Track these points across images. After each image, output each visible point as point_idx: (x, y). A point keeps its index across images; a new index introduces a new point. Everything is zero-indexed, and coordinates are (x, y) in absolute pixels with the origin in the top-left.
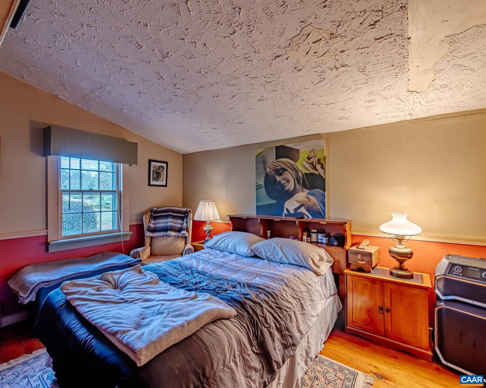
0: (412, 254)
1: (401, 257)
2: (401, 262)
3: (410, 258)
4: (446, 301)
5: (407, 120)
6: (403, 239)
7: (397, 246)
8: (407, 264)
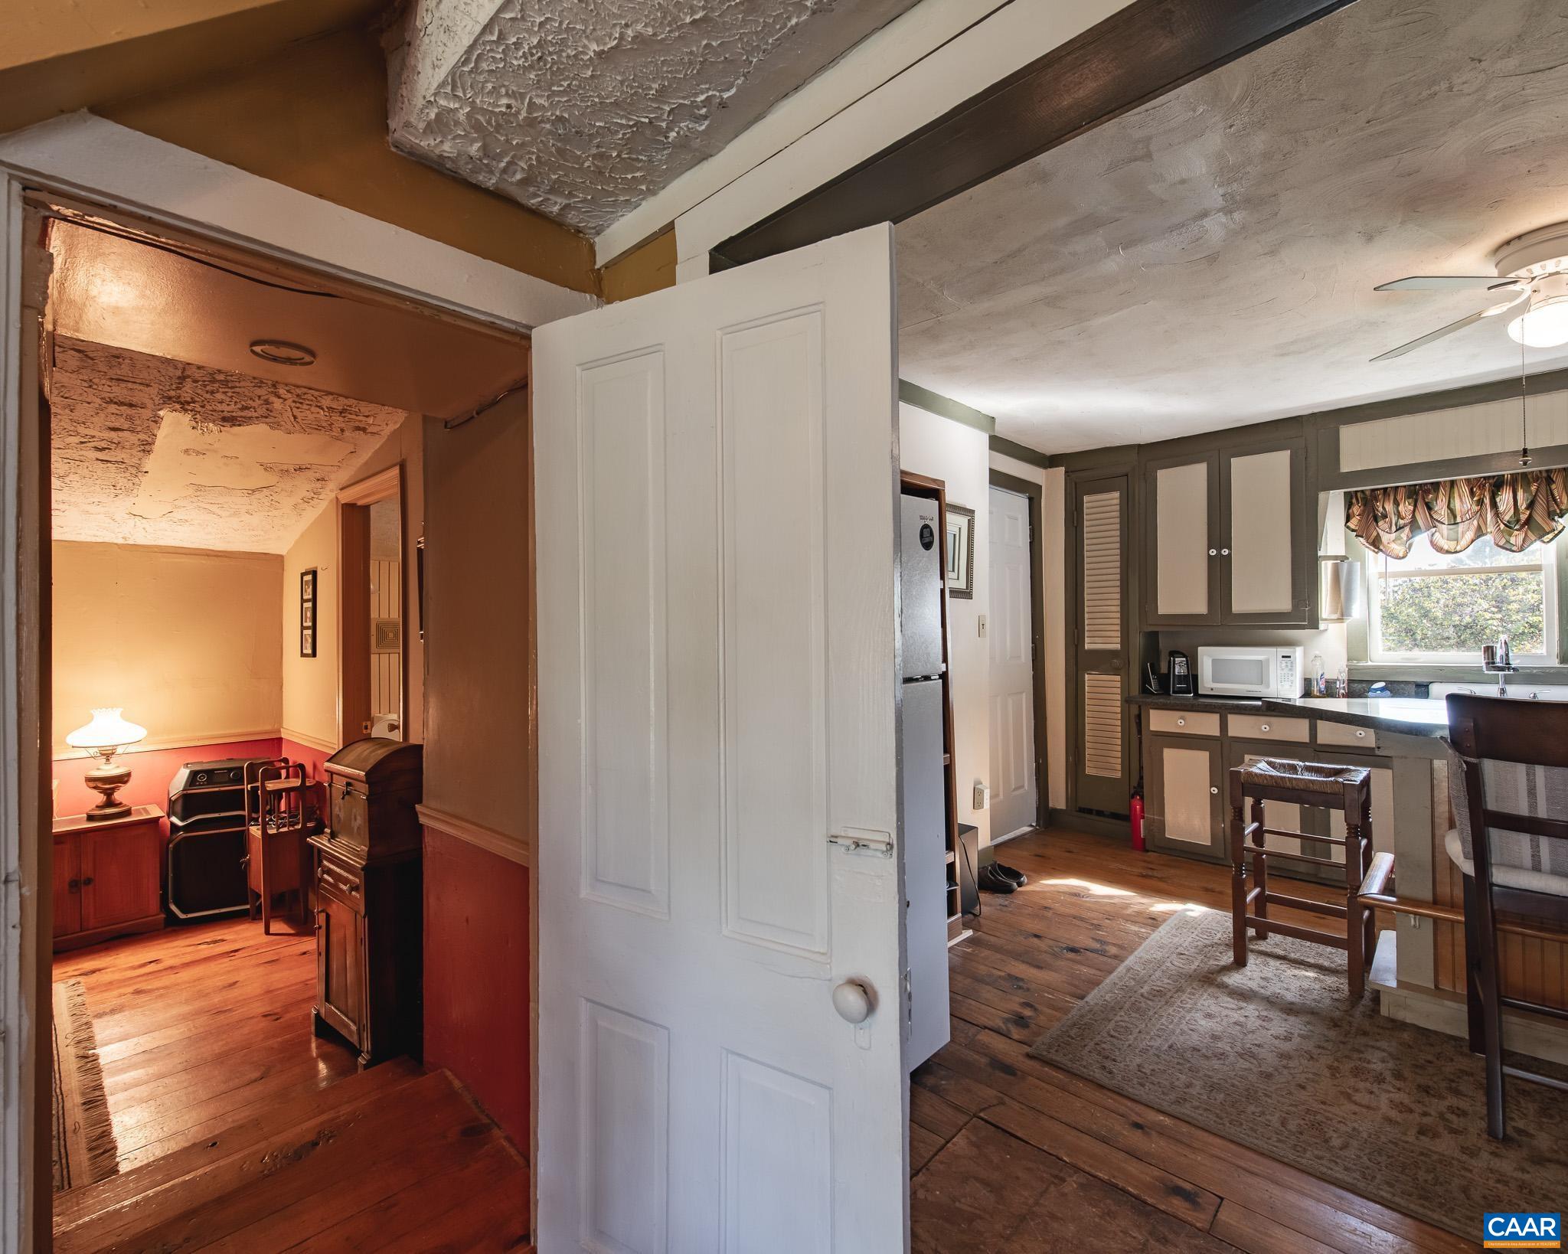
0: (129, 775)
1: (110, 784)
2: (109, 793)
3: (125, 782)
4: (185, 828)
5: (116, 544)
6: (113, 753)
7: (101, 767)
8: (118, 796)
